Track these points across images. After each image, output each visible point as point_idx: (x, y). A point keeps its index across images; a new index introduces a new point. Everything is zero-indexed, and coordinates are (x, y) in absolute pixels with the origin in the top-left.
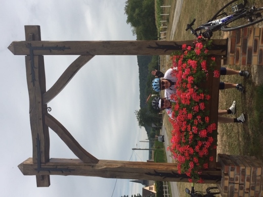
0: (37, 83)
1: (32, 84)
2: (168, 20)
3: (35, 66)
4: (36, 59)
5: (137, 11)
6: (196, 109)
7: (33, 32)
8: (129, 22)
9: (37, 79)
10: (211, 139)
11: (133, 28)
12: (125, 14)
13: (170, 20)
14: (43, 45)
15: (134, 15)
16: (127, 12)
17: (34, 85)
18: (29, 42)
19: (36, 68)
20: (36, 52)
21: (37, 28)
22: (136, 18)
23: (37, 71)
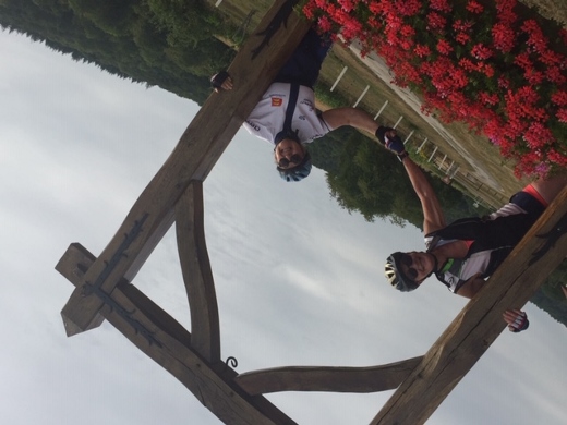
0: (161, 335)
1: (155, 347)
2: (412, 126)
3: (129, 310)
4: (120, 296)
5: (362, 185)
6: (434, 21)
7: (75, 262)
8: (371, 216)
9: (153, 327)
10: (529, 25)
11: (389, 218)
12: (353, 212)
13: (416, 121)
14: (106, 262)
15: (366, 195)
16: (350, 205)
17: (160, 345)
18: (84, 283)
19: (134, 311)
20: (108, 285)
21: (73, 249)
22: (374, 196)
23: (139, 316)
